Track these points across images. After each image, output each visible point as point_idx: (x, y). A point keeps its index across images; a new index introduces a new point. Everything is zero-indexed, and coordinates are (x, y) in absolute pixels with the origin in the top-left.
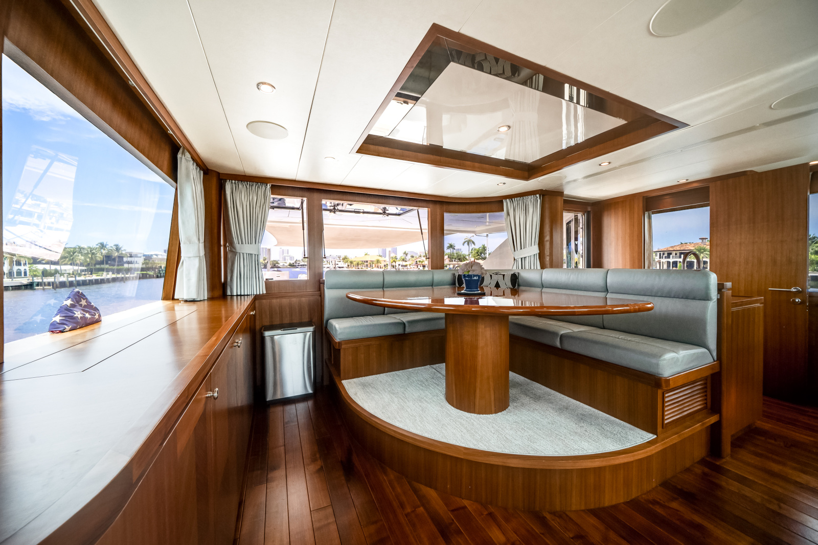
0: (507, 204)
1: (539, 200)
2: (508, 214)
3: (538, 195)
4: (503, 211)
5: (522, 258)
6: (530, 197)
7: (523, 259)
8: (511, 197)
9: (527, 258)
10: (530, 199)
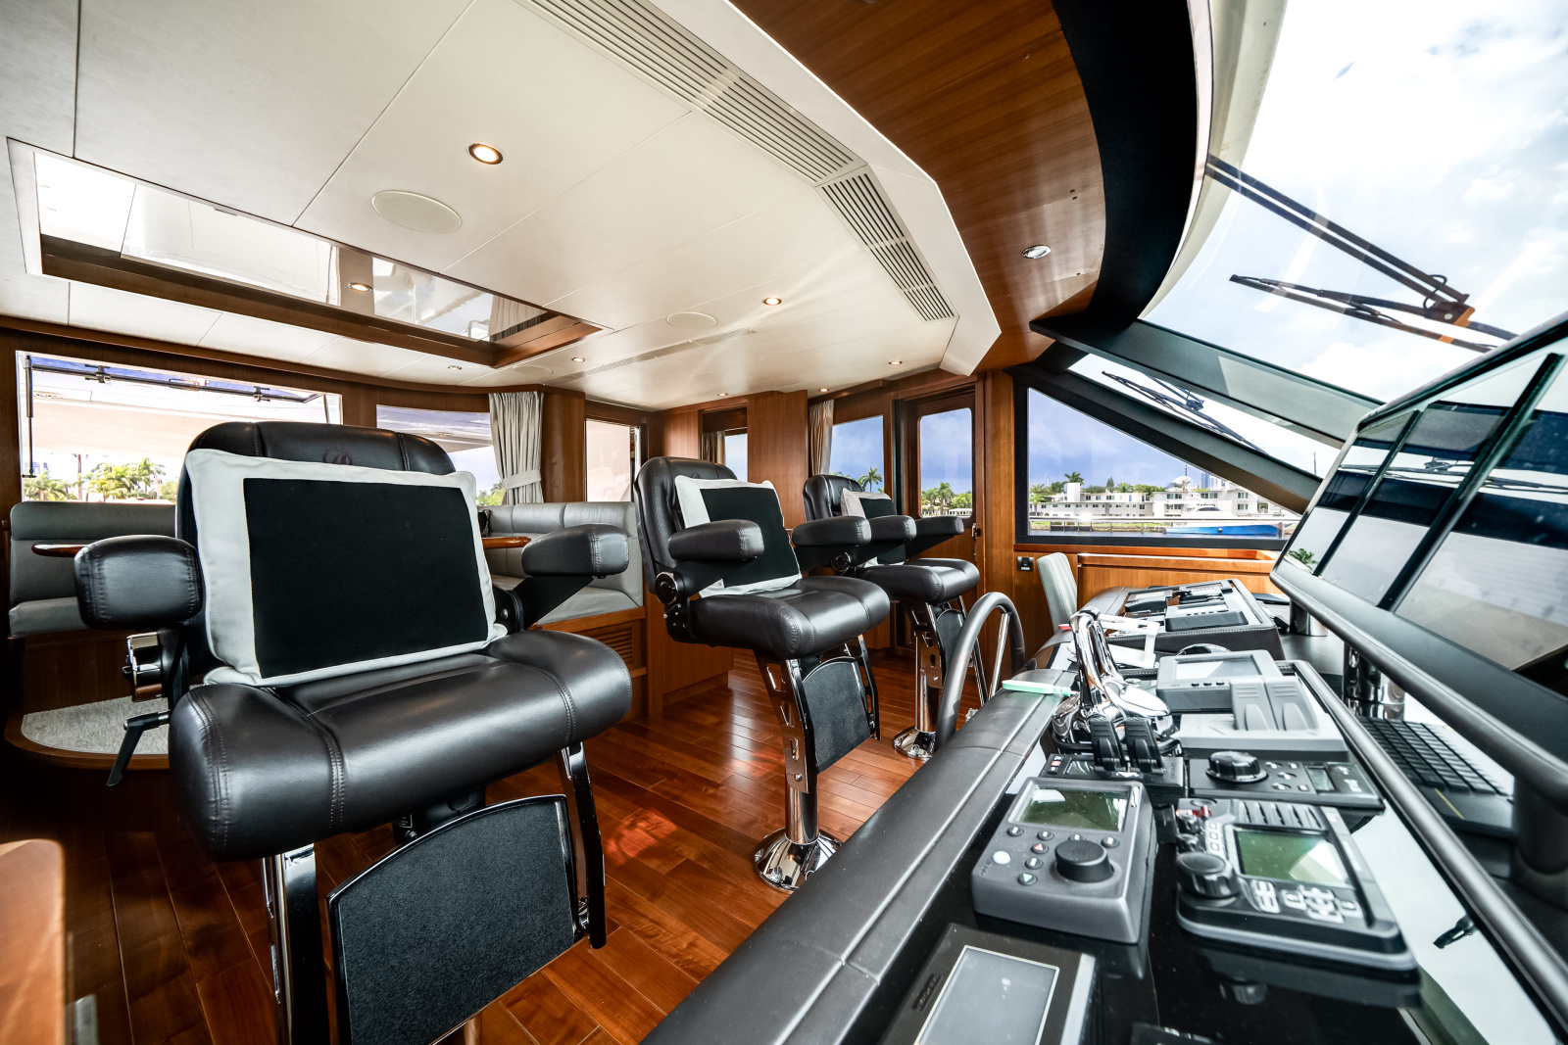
0: (493, 400)
1: (537, 401)
2: (496, 417)
3: (535, 393)
4: (488, 411)
5: (514, 490)
6: (524, 394)
7: (516, 491)
8: (500, 390)
9: (521, 490)
10: (525, 396)
